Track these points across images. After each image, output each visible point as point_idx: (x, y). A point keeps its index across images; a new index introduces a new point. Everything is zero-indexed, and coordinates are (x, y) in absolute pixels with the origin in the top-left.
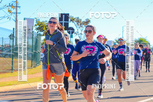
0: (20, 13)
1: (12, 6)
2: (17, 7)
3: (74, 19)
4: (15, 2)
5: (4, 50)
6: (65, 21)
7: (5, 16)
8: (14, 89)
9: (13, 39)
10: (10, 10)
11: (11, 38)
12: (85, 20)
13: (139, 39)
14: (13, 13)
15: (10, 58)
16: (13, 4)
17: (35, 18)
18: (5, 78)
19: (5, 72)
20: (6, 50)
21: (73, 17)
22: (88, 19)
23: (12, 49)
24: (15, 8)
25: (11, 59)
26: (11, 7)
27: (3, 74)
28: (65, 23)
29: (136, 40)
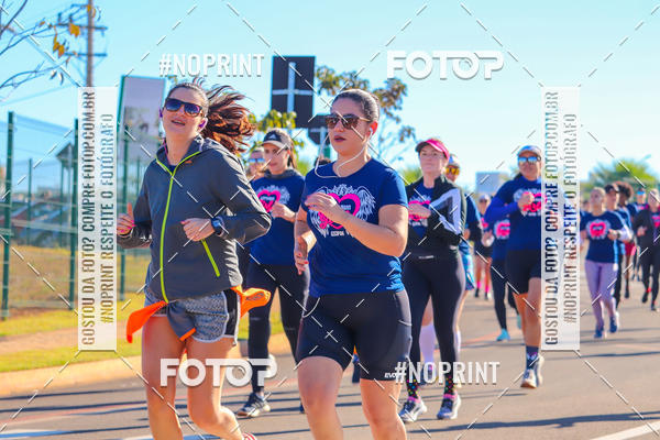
0: (104, 55)
1: (69, 24)
2: (90, 27)
3: (337, 79)
4: (82, 7)
5: (37, 212)
6: (296, 87)
7: (39, 67)
8: (79, 380)
9: (75, 166)
10: (61, 43)
11: (67, 162)
12: (384, 86)
13: (615, 166)
14: (73, 54)
15: (61, 246)
16: (75, 17)
17: (170, 78)
18: (39, 334)
19: (40, 310)
20: (43, 213)
21: (333, 72)
22: (398, 82)
23: (70, 210)
24: (83, 34)
25: (66, 252)
26: (65, 29)
27: (32, 315)
28: (296, 96)
29: (602, 168)
